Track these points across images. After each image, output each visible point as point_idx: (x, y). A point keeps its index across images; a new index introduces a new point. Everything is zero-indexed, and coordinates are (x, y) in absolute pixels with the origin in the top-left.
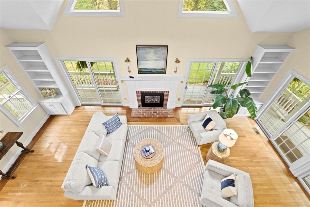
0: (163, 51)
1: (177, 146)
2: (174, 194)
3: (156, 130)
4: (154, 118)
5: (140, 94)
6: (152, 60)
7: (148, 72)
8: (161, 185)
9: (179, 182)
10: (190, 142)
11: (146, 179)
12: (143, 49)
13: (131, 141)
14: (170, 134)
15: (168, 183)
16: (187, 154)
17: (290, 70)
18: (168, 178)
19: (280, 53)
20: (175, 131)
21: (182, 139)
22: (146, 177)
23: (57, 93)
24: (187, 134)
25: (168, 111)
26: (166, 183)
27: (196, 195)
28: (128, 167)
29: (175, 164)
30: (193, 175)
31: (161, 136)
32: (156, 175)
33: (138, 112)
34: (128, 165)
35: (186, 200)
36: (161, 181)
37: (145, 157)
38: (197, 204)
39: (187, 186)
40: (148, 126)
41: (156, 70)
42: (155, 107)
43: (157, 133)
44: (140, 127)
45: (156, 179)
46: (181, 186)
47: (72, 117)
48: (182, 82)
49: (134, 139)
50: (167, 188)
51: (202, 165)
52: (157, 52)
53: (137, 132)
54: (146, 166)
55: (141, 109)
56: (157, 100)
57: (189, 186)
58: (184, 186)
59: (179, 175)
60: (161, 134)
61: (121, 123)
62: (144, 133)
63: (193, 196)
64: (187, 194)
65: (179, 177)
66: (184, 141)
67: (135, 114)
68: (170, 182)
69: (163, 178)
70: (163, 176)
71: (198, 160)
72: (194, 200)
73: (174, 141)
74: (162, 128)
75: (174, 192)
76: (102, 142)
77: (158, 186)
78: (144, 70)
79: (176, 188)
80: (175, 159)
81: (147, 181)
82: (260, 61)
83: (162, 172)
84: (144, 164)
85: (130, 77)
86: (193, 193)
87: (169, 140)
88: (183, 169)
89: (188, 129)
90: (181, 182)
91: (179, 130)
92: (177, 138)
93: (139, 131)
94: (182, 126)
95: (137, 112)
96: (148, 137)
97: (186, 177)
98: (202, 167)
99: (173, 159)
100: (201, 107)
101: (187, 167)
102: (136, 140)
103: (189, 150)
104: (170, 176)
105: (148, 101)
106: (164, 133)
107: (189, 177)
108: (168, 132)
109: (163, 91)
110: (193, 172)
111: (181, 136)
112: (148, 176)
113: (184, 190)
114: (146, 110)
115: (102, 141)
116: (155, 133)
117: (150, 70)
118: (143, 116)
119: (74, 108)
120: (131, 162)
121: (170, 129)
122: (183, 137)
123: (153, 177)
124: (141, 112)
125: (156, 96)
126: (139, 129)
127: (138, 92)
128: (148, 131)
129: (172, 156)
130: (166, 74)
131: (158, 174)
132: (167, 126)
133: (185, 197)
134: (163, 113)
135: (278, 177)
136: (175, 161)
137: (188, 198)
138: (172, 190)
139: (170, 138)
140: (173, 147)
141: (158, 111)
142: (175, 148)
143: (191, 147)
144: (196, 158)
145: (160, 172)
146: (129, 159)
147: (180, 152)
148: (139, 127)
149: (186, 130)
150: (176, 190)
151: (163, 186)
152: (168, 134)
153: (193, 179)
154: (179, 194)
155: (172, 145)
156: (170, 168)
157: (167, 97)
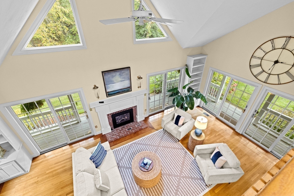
0: (126, 72)
1: (163, 149)
2: (184, 191)
3: (139, 144)
4: (131, 134)
5: (110, 117)
6: (118, 82)
7: (116, 93)
8: (170, 190)
9: (182, 178)
10: (171, 141)
11: (154, 192)
12: (109, 74)
13: (121, 165)
14: (152, 142)
15: (174, 184)
16: (174, 152)
17: (210, 68)
18: (171, 180)
19: (200, 59)
20: (155, 137)
21: (164, 142)
22: (153, 191)
23: (4, 150)
24: (165, 136)
25: (140, 124)
26: (172, 185)
27: (199, 181)
28: (132, 192)
29: (170, 165)
30: (188, 166)
31: (145, 147)
32: (160, 184)
33: (114, 135)
34: (131, 190)
35: (194, 190)
36: (167, 186)
37: (146, 171)
38: (203, 187)
39: (189, 178)
40: (129, 144)
41: (123, 90)
42: (127, 125)
43: (141, 146)
44: (123, 148)
45: (163, 187)
46: (185, 181)
47: (33, 172)
48: (145, 95)
49: (123, 162)
50: (176, 189)
51: (189, 155)
52: (121, 74)
53: (122, 154)
54: (152, 179)
55: (114, 131)
56: (127, 117)
57: (190, 176)
58: (187, 179)
59: (178, 173)
60: (145, 146)
61: (106, 151)
62: (129, 152)
63: (197, 183)
64: (193, 184)
65: (179, 174)
66: (166, 143)
67: (111, 138)
68: (175, 182)
69: (168, 183)
70: (167, 181)
71: (184, 153)
72: (200, 186)
73: (158, 146)
74: (142, 140)
75: (183, 189)
76: (100, 177)
77: (168, 192)
78: (112, 93)
79: (182, 185)
80: (167, 161)
81: (156, 193)
82: (193, 66)
83: (164, 178)
84: (150, 178)
85: (100, 102)
86: (196, 180)
87: (154, 147)
88: (178, 166)
89: (163, 131)
90: (183, 177)
91: (158, 136)
92: (160, 143)
93: (123, 152)
94: (157, 131)
95: (112, 135)
96: (138, 152)
97: (184, 171)
98: (190, 156)
99: (166, 162)
100: (163, 111)
101: (180, 162)
102: (125, 161)
103: (174, 148)
104: (172, 178)
105: (119, 121)
106: (146, 143)
107: (186, 169)
108: (150, 141)
109: (131, 107)
110: (186, 164)
111: (161, 140)
112: (155, 189)
113: (188, 182)
114: (120, 131)
115: (100, 175)
116: (140, 147)
117: (118, 91)
118: (120, 136)
119: (31, 162)
120: (132, 185)
121: (150, 138)
122: (164, 139)
123: (159, 186)
124: (116, 134)
125: (125, 114)
126: (123, 150)
127: (109, 116)
128: (132, 148)
129: (164, 159)
131: (162, 181)
132: (146, 136)
133: (193, 188)
134: (137, 127)
135: (234, 139)
136: (169, 163)
137: (195, 187)
138: (181, 188)
139: (154, 146)
140: (161, 151)
141: (131, 126)
142: (163, 151)
143: (174, 145)
144: (182, 152)
145: (162, 178)
146: (129, 183)
147: (168, 153)
148: (121, 149)
149: (163, 133)
150: (184, 186)
151: (172, 189)
152: (151, 143)
153: (189, 170)
154: (188, 188)
155: (159, 151)
156: (168, 170)
157: (136, 111)
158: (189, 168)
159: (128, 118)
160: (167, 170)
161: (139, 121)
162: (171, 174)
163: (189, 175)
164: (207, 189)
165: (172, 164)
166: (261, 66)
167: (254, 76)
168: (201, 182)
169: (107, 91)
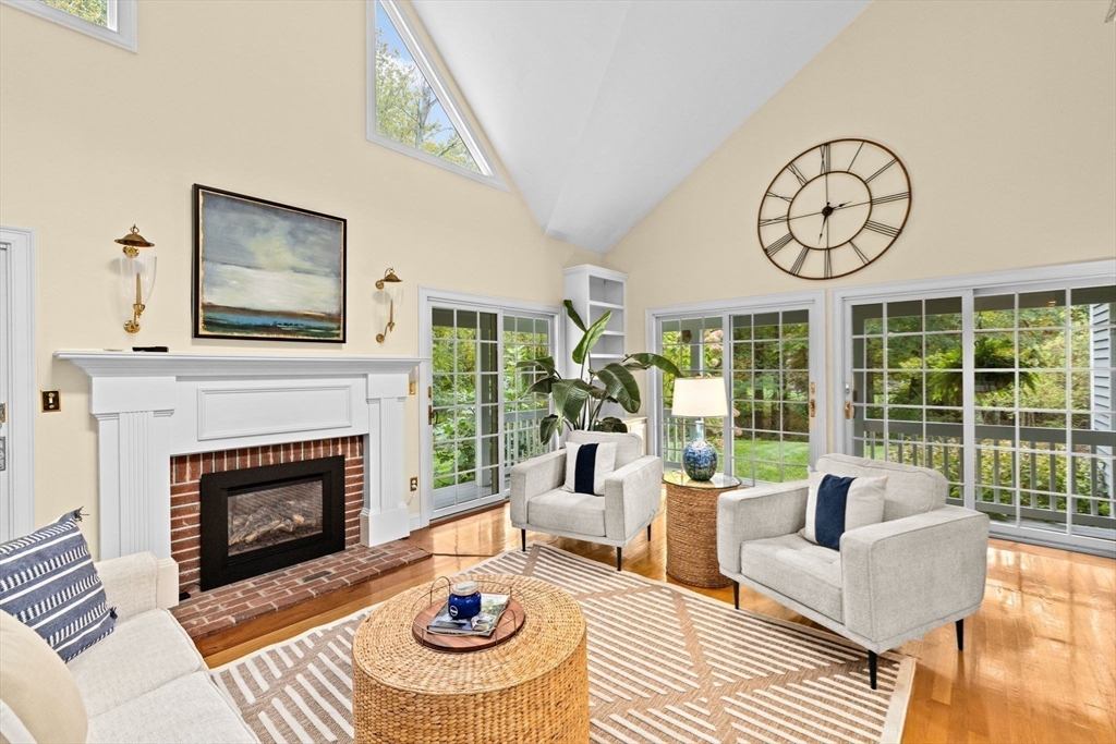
5: (191, 487)
6: (279, 268)
7: (257, 328)
9: (725, 698)
12: (233, 209)
17: (646, 311)
25: (386, 551)
30: (721, 639)
39: (761, 682)
40: (315, 630)
41: (299, 322)
42: (300, 566)
44: (265, 657)
46: (749, 702)
48: (412, 388)
51: (698, 599)
52: (302, 235)
55: (205, 599)
57: (765, 675)
58: (757, 691)
59: (689, 677)
63: (823, 691)
65: (695, 685)
68: (701, 728)
71: (670, 598)
85: (140, 349)
86: (808, 682)
88: (668, 650)
90: (730, 690)
94: (492, 559)
97: (717, 661)
98: (708, 603)
100: (498, 506)
101: (670, 637)
103: (609, 594)
105: (249, 539)
107: (720, 654)
109: (336, 442)
110: (710, 635)
113: (776, 703)
114: (248, 591)
117: (269, 321)
118: (245, 613)
124: (214, 610)
127: (182, 476)
130: (344, 341)
134: (365, 562)
141: (329, 566)
144: (656, 600)
149: (524, 559)
157: (361, 479)
158: (734, 644)
159: (313, 522)
160: (616, 686)
161: (373, 542)
162: (646, 695)
163: (753, 671)
164: (893, 698)
165: (634, 654)
166: (794, 237)
167: (790, 273)
168: (835, 679)
169: (205, 298)
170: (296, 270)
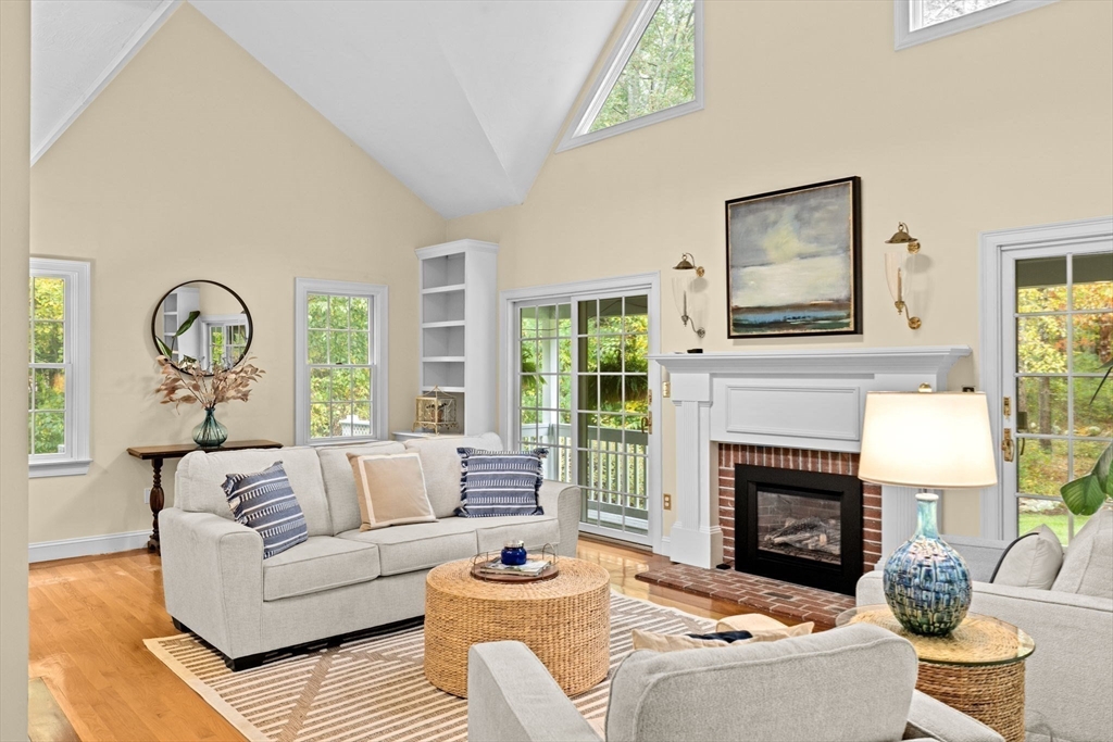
5: (728, 473)
6: (787, 259)
7: (770, 325)
33: (694, 575)
41: (806, 313)
52: (806, 215)
85: (689, 350)
95: (687, 574)
117: (779, 316)
130: (861, 331)
169: (735, 302)
170: (802, 256)
